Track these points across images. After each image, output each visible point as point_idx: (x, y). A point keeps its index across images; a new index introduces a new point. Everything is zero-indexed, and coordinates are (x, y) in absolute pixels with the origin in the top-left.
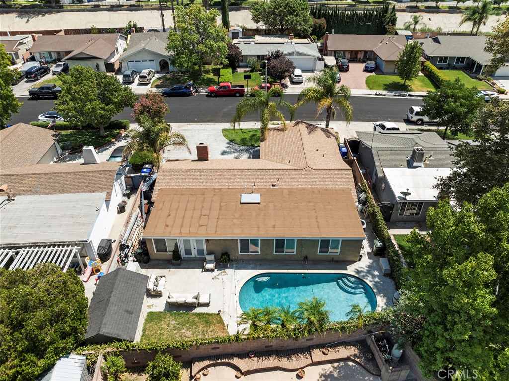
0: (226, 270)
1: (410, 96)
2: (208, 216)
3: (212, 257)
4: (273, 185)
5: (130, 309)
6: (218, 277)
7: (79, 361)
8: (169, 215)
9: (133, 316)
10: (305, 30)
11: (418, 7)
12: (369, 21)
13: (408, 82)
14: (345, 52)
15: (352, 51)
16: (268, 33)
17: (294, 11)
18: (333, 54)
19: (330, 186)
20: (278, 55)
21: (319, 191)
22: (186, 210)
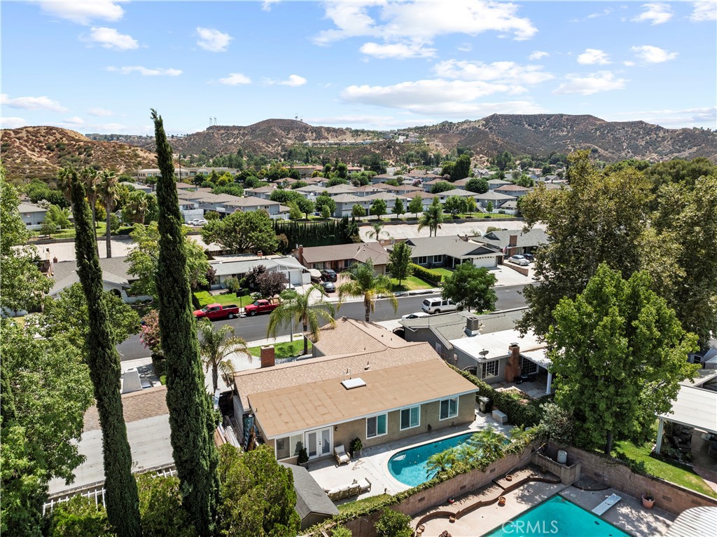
0: (360, 459)
1: (411, 294)
2: (323, 405)
3: (341, 449)
4: (366, 369)
5: (316, 493)
6: (357, 467)
8: (280, 414)
9: (322, 497)
10: (271, 246)
11: (361, 221)
12: (332, 233)
13: (403, 283)
14: (324, 263)
15: (331, 262)
18: (312, 266)
19: (418, 359)
20: (261, 270)
21: (411, 366)
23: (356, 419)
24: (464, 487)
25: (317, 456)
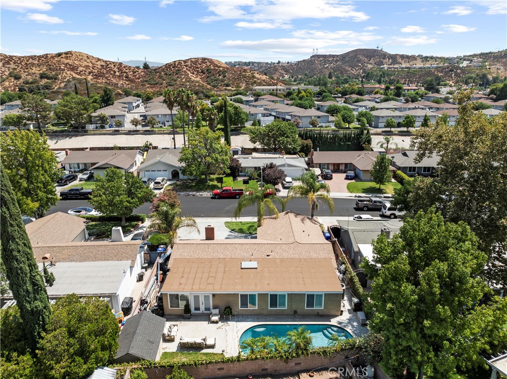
0: (228, 322)
1: (385, 197)
2: (215, 277)
3: (217, 311)
4: (267, 256)
5: (151, 340)
6: (222, 327)
7: (112, 373)
8: (183, 277)
9: (154, 345)
10: (294, 148)
11: (392, 132)
12: (348, 141)
13: (382, 187)
14: (328, 164)
15: (334, 164)
16: (264, 151)
17: (285, 134)
18: (318, 166)
19: (314, 256)
20: (271, 166)
21: (305, 260)
22: (196, 273)
23: (228, 293)
24: (266, 369)
25: (201, 312)
